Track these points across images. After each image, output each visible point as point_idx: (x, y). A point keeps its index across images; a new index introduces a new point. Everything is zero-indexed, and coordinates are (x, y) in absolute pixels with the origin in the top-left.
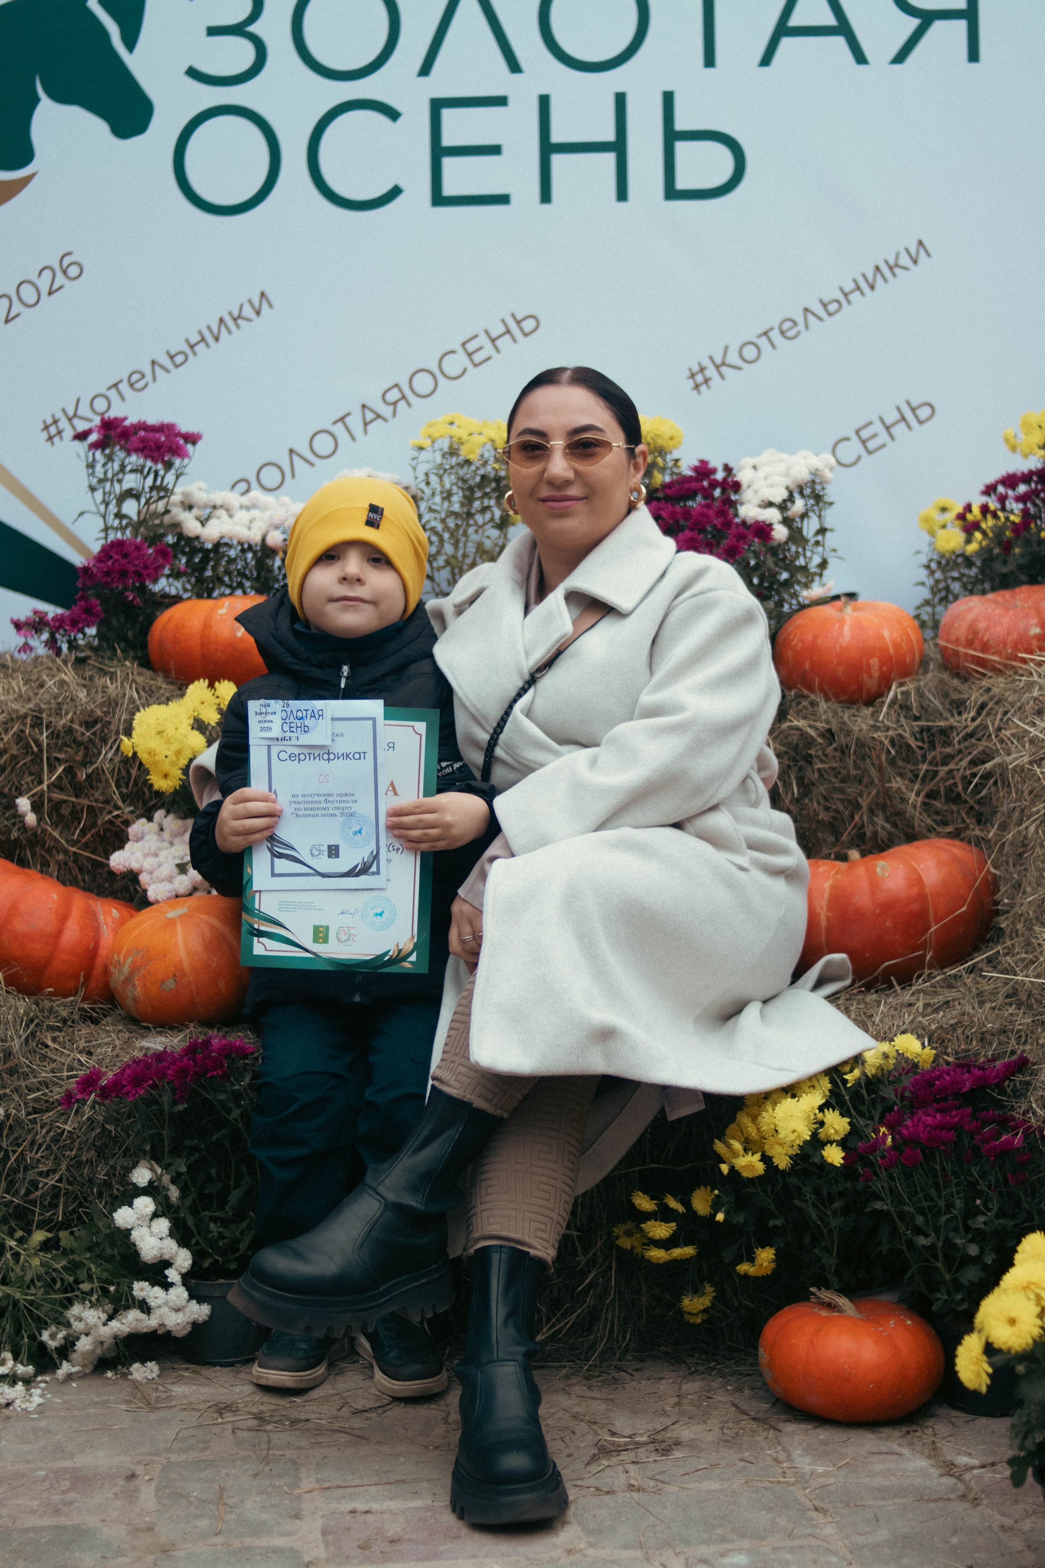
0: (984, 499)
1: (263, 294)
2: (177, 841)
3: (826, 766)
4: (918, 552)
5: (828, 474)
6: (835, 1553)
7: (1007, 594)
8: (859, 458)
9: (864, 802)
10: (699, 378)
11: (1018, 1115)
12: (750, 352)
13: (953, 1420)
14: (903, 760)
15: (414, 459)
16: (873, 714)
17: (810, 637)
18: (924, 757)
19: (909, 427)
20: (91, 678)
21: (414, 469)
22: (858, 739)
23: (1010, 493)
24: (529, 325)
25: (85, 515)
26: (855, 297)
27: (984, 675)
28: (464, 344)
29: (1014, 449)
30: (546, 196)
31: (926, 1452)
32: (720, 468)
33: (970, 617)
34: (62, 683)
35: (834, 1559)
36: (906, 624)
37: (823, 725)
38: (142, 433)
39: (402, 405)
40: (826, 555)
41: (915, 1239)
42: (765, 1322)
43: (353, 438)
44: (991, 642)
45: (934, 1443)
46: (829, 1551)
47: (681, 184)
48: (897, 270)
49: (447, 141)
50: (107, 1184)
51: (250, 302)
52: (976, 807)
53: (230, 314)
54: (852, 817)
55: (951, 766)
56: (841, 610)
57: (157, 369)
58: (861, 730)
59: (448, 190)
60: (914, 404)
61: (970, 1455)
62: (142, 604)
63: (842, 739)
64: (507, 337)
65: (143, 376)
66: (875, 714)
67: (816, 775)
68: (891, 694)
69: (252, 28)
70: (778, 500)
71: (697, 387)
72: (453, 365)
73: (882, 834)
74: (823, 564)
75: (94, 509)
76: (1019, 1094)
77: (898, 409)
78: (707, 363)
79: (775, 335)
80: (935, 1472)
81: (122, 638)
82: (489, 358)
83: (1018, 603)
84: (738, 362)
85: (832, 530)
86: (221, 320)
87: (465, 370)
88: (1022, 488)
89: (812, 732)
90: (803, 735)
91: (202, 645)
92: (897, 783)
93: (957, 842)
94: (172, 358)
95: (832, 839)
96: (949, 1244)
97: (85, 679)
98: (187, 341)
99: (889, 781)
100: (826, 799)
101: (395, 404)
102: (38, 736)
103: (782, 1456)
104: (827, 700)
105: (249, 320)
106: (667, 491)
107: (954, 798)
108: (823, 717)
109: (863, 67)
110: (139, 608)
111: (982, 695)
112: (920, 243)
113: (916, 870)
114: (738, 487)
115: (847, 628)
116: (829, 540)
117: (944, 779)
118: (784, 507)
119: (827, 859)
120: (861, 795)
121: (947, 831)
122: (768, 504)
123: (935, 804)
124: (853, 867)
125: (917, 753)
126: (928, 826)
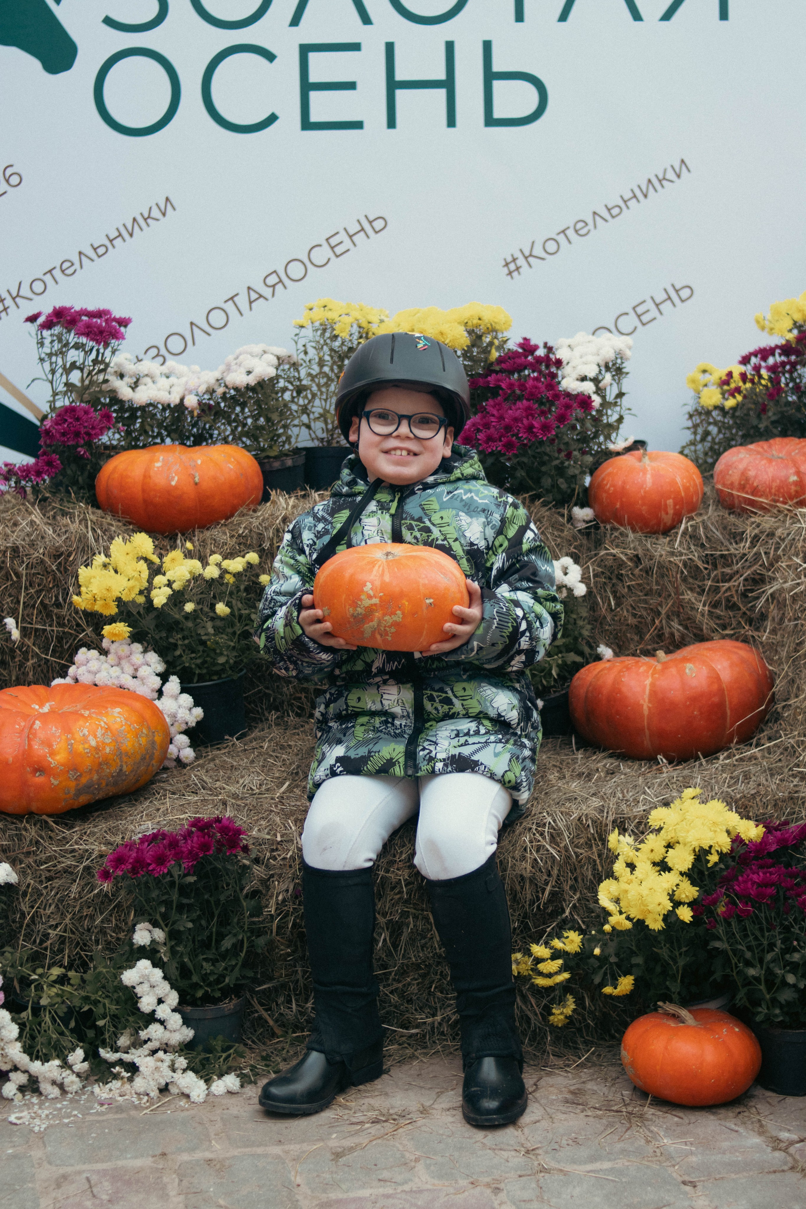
0: (742, 368)
1: (167, 199)
3: (633, 583)
4: (685, 405)
5: (628, 353)
7: (764, 444)
8: (635, 328)
9: (663, 611)
10: (512, 267)
12: (551, 246)
13: (768, 1099)
14: (692, 577)
15: (296, 335)
16: (669, 543)
17: (620, 483)
18: (709, 575)
19: (674, 305)
20: (54, 517)
21: (296, 343)
22: (659, 562)
23: (763, 364)
24: (378, 224)
25: (36, 382)
26: (632, 203)
27: (755, 513)
28: (327, 240)
29: (763, 328)
30: (391, 123)
31: (756, 1129)
32: (541, 345)
33: (741, 466)
34: (32, 523)
36: (691, 471)
37: (632, 551)
38: (84, 318)
39: (280, 286)
40: (622, 413)
41: (746, 970)
42: (625, 1030)
43: (241, 314)
44: (760, 487)
45: (759, 1121)
47: (497, 114)
48: (665, 183)
49: (313, 78)
50: (102, 931)
51: (157, 204)
52: (748, 613)
53: (142, 214)
54: (653, 621)
55: (731, 584)
56: (640, 460)
57: (83, 257)
58: (661, 556)
59: (314, 118)
60: (677, 287)
61: (789, 1130)
62: (90, 457)
63: (645, 563)
64: (362, 234)
65: (73, 264)
66: (671, 542)
67: (626, 590)
68: (683, 526)
70: (592, 374)
71: (510, 273)
72: (319, 256)
73: (677, 635)
74: (620, 419)
75: (45, 378)
77: (665, 290)
78: (518, 255)
79: (570, 233)
80: (767, 1147)
81: (74, 482)
82: (348, 250)
83: (774, 452)
84: (543, 254)
85: (627, 394)
86: (135, 220)
87: (329, 260)
88: (771, 361)
89: (624, 558)
90: (616, 558)
91: (144, 491)
92: (689, 596)
93: (739, 644)
94: (95, 249)
95: (636, 638)
96: (769, 972)
97: (48, 518)
98: (107, 236)
99: (683, 594)
100: (634, 609)
101: (274, 286)
102: (16, 567)
103: (650, 1137)
104: (634, 531)
105: (157, 220)
106: (503, 365)
107: (732, 606)
108: (632, 546)
109: (638, 23)
110: (88, 459)
111: (754, 529)
112: (683, 161)
113: (714, 670)
114: (559, 363)
115: (649, 476)
116: (625, 401)
117: (724, 593)
118: (596, 381)
119: (634, 655)
120: (660, 605)
121: (728, 632)
122: (583, 379)
123: (717, 612)
124: (665, 665)
125: (704, 573)
126: (713, 630)
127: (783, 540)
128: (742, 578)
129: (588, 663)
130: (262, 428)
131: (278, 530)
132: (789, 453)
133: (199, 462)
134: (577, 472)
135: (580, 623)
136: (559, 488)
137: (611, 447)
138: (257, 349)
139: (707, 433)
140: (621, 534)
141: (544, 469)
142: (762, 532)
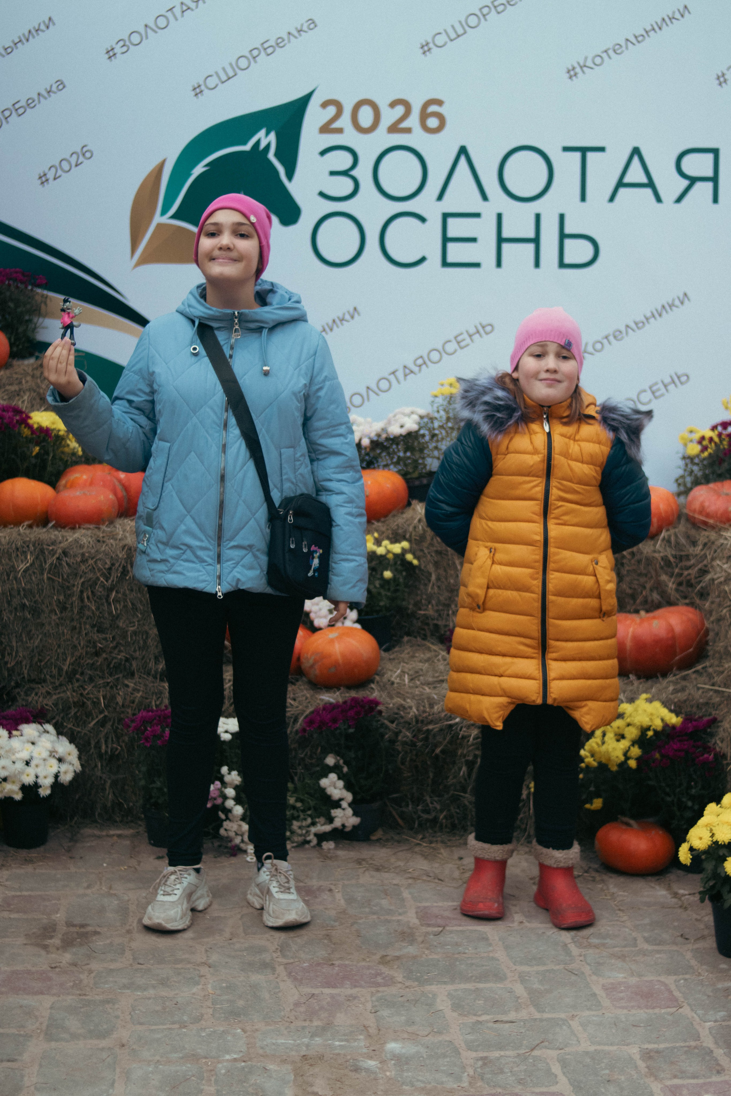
0: (711, 434)
1: (355, 309)
4: (677, 453)
6: (627, 927)
7: (719, 484)
8: (651, 400)
9: (648, 586)
11: (710, 745)
12: (598, 346)
14: (667, 567)
15: (432, 401)
18: (677, 566)
19: (676, 386)
21: (432, 406)
22: (646, 557)
23: (724, 432)
24: (488, 329)
26: (652, 320)
27: (706, 529)
28: (456, 338)
29: (726, 408)
30: (499, 264)
31: (666, 888)
33: (701, 499)
35: (627, 930)
36: (670, 500)
39: (424, 367)
41: (665, 798)
42: (598, 830)
43: (399, 383)
44: (710, 513)
45: (669, 884)
46: (624, 927)
47: (567, 260)
48: (673, 307)
49: (450, 234)
50: (303, 759)
53: (338, 317)
54: (642, 593)
55: (690, 571)
58: (648, 552)
59: (450, 259)
60: (679, 374)
61: (684, 889)
63: (638, 556)
64: (477, 335)
66: (655, 545)
67: (625, 573)
68: (662, 535)
69: (351, 173)
72: (451, 347)
73: (656, 600)
76: (712, 735)
77: (671, 377)
79: (611, 338)
80: (669, 896)
82: (469, 345)
83: (724, 490)
84: (593, 351)
86: (334, 321)
87: (456, 351)
88: (730, 429)
92: (664, 577)
93: (690, 609)
95: (632, 602)
96: (680, 801)
99: (660, 576)
100: (630, 583)
101: (420, 366)
103: (605, 888)
105: (348, 321)
107: (690, 584)
109: (659, 205)
111: (705, 539)
112: (685, 295)
113: (670, 625)
117: (687, 576)
119: (629, 612)
120: (646, 582)
123: (681, 588)
124: (642, 620)
125: (674, 564)
126: (678, 599)
127: (719, 547)
128: (696, 569)
130: (409, 458)
131: (415, 527)
133: (369, 482)
138: (408, 410)
139: (692, 472)
142: (709, 541)
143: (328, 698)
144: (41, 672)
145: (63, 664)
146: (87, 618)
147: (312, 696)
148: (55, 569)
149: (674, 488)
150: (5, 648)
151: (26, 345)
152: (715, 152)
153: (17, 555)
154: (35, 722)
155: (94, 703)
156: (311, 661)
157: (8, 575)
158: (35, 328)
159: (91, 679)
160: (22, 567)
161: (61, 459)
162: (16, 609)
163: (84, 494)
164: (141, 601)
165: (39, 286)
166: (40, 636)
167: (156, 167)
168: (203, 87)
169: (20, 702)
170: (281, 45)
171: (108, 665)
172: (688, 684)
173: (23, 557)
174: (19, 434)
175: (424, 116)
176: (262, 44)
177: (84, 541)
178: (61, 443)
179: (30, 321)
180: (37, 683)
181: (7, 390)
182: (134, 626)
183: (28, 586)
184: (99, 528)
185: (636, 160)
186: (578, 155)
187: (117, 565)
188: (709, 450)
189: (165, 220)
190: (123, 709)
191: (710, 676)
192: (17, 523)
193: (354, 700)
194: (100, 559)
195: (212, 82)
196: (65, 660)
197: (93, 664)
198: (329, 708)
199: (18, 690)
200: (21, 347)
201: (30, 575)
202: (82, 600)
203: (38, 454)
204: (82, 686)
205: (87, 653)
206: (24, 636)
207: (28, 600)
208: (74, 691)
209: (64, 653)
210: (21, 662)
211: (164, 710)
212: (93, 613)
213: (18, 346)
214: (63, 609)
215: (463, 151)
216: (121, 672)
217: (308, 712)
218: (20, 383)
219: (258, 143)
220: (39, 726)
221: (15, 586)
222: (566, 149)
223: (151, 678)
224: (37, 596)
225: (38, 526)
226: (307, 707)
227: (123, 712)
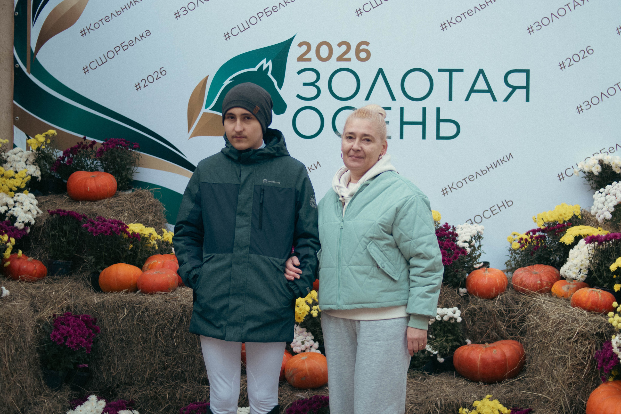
0: (526, 237)
1: (318, 162)
2: (300, 334)
3: (479, 317)
4: (506, 247)
5: (482, 232)
7: (531, 267)
8: (490, 216)
9: (490, 328)
10: (445, 192)
12: (460, 185)
14: (501, 316)
17: (476, 281)
18: (507, 316)
19: (505, 208)
22: (489, 310)
23: (534, 236)
26: (491, 169)
29: (535, 222)
30: (402, 137)
32: (451, 227)
33: (521, 276)
36: (503, 277)
37: (479, 306)
40: (481, 252)
44: (526, 285)
47: (441, 135)
48: (503, 162)
51: (314, 164)
54: (486, 332)
55: (515, 319)
56: (485, 272)
58: (489, 308)
60: (507, 201)
63: (484, 310)
66: (494, 303)
67: (477, 319)
68: (498, 297)
69: (316, 84)
70: (468, 240)
71: (444, 194)
73: (494, 336)
74: (480, 255)
77: (502, 202)
78: (447, 187)
79: (467, 180)
83: (534, 271)
84: (457, 187)
85: (483, 245)
88: (537, 234)
89: (476, 308)
90: (473, 308)
92: (499, 323)
93: (515, 342)
95: (480, 337)
99: (497, 322)
100: (479, 326)
104: (480, 298)
105: (314, 170)
107: (515, 327)
108: (479, 304)
109: (495, 102)
111: (523, 300)
112: (510, 154)
113: (504, 352)
114: (457, 235)
115: (486, 279)
116: (482, 248)
117: (513, 322)
118: (470, 242)
119: (479, 343)
120: (489, 325)
121: (512, 337)
122: (466, 242)
123: (509, 329)
124: (487, 349)
125: (505, 315)
126: (508, 336)
127: (532, 306)
128: (518, 318)
129: (462, 345)
132: (540, 271)
134: (460, 277)
135: (459, 331)
136: (455, 282)
137: (475, 266)
139: (515, 258)
140: (476, 299)
141: (449, 275)
142: (526, 301)
143: (300, 395)
144: (132, 379)
145: (145, 374)
146: (159, 348)
147: (292, 394)
148: (141, 318)
149: (504, 267)
150: (111, 365)
151: (127, 182)
152: (527, 72)
153: (119, 310)
154: (127, 409)
155: (163, 397)
156: (291, 373)
157: (113, 321)
158: (132, 173)
159: (161, 384)
160: (121, 317)
161: (146, 251)
162: (117, 341)
163: (159, 273)
164: (191, 338)
165: (135, 149)
166: (131, 358)
167: (203, 80)
168: (230, 35)
169: (119, 396)
170: (275, 10)
171: (172, 375)
172: (514, 388)
173: (122, 311)
174: (122, 237)
175: (358, 51)
176: (264, 10)
177: (158, 301)
178: (146, 242)
179: (129, 169)
180: (129, 385)
181: (115, 210)
182: (187, 352)
183: (125, 328)
184: (166, 294)
185: (481, 77)
186: (447, 74)
187: (177, 316)
188: (525, 246)
189: (208, 111)
190: (180, 401)
191: (527, 383)
192: (119, 290)
193: (316, 397)
194: (167, 313)
195: (235, 32)
196: (146, 372)
197: (162, 375)
198: (302, 402)
199: (118, 389)
200: (124, 184)
201: (126, 322)
202: (156, 337)
203: (132, 248)
204: (156, 387)
205: (159, 368)
206: (122, 357)
207: (125, 337)
208: (151, 390)
209: (146, 368)
210: (120, 373)
211: (204, 403)
212: (163, 344)
213: (122, 183)
214: (145, 341)
215: (381, 71)
216: (179, 379)
217: (289, 404)
218: (123, 206)
219: (262, 66)
220: (130, 412)
221: (117, 328)
222: (440, 70)
223: (196, 383)
224: (130, 334)
225: (131, 292)
226: (288, 401)
227: (180, 403)
